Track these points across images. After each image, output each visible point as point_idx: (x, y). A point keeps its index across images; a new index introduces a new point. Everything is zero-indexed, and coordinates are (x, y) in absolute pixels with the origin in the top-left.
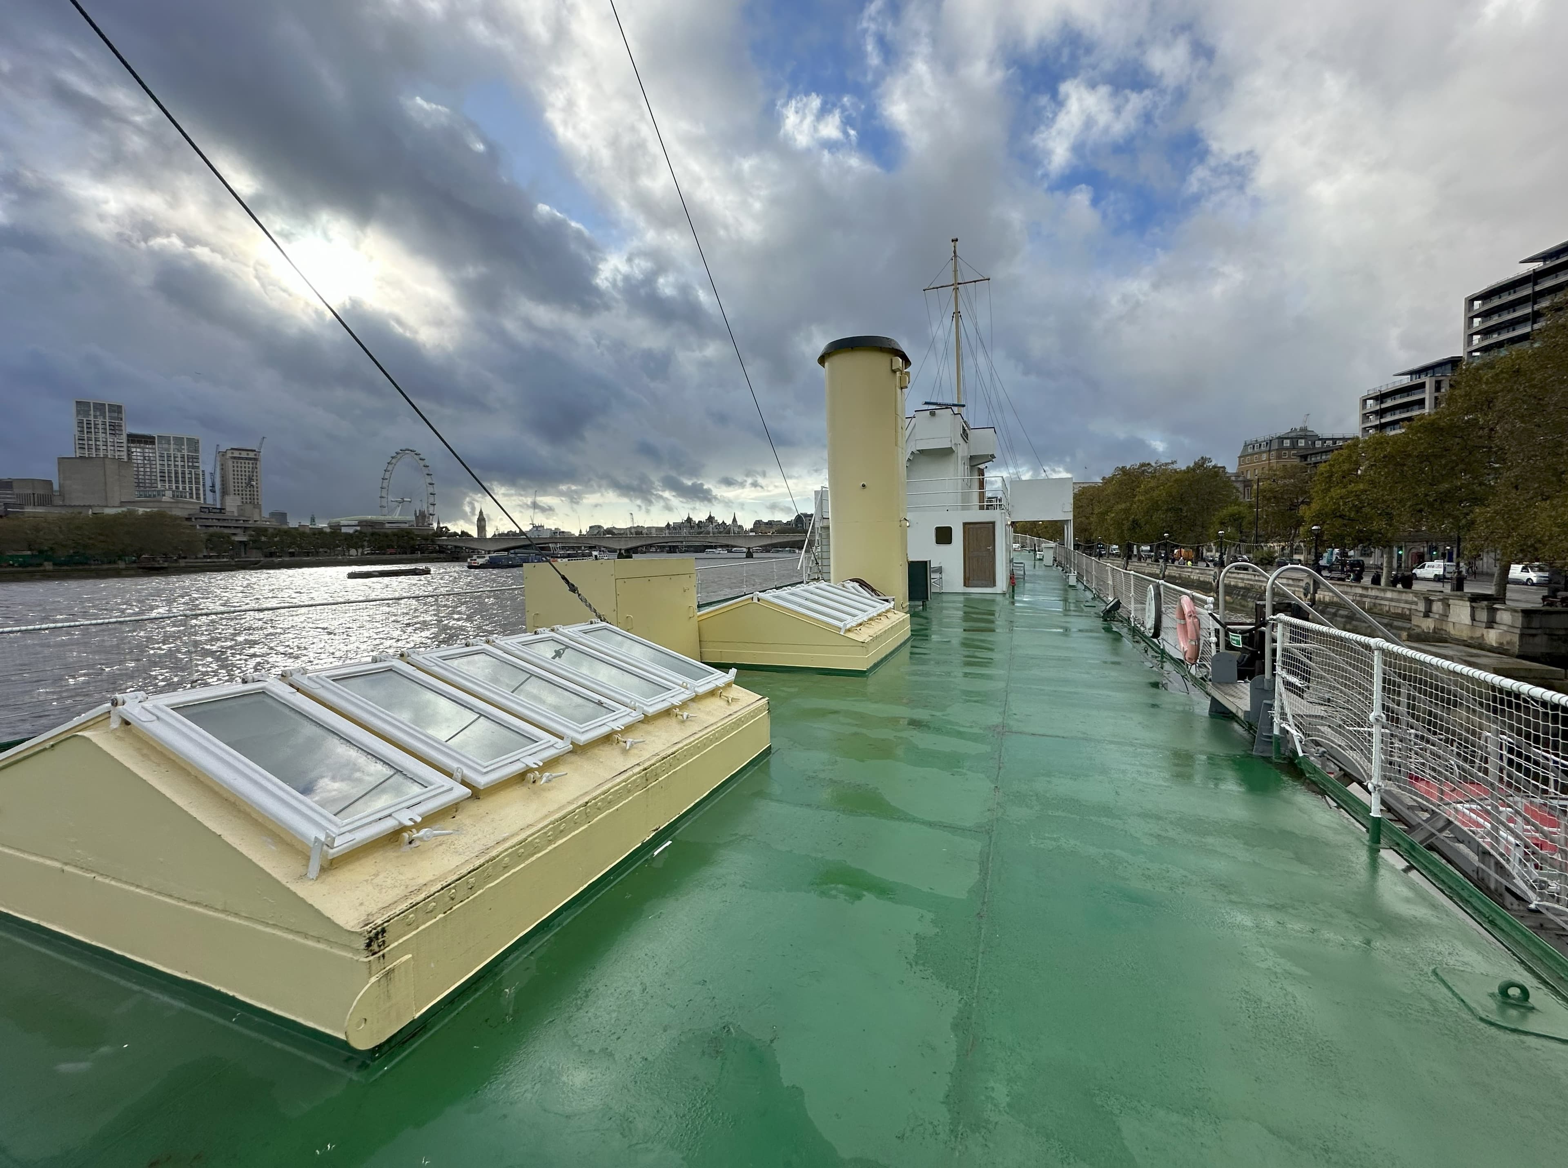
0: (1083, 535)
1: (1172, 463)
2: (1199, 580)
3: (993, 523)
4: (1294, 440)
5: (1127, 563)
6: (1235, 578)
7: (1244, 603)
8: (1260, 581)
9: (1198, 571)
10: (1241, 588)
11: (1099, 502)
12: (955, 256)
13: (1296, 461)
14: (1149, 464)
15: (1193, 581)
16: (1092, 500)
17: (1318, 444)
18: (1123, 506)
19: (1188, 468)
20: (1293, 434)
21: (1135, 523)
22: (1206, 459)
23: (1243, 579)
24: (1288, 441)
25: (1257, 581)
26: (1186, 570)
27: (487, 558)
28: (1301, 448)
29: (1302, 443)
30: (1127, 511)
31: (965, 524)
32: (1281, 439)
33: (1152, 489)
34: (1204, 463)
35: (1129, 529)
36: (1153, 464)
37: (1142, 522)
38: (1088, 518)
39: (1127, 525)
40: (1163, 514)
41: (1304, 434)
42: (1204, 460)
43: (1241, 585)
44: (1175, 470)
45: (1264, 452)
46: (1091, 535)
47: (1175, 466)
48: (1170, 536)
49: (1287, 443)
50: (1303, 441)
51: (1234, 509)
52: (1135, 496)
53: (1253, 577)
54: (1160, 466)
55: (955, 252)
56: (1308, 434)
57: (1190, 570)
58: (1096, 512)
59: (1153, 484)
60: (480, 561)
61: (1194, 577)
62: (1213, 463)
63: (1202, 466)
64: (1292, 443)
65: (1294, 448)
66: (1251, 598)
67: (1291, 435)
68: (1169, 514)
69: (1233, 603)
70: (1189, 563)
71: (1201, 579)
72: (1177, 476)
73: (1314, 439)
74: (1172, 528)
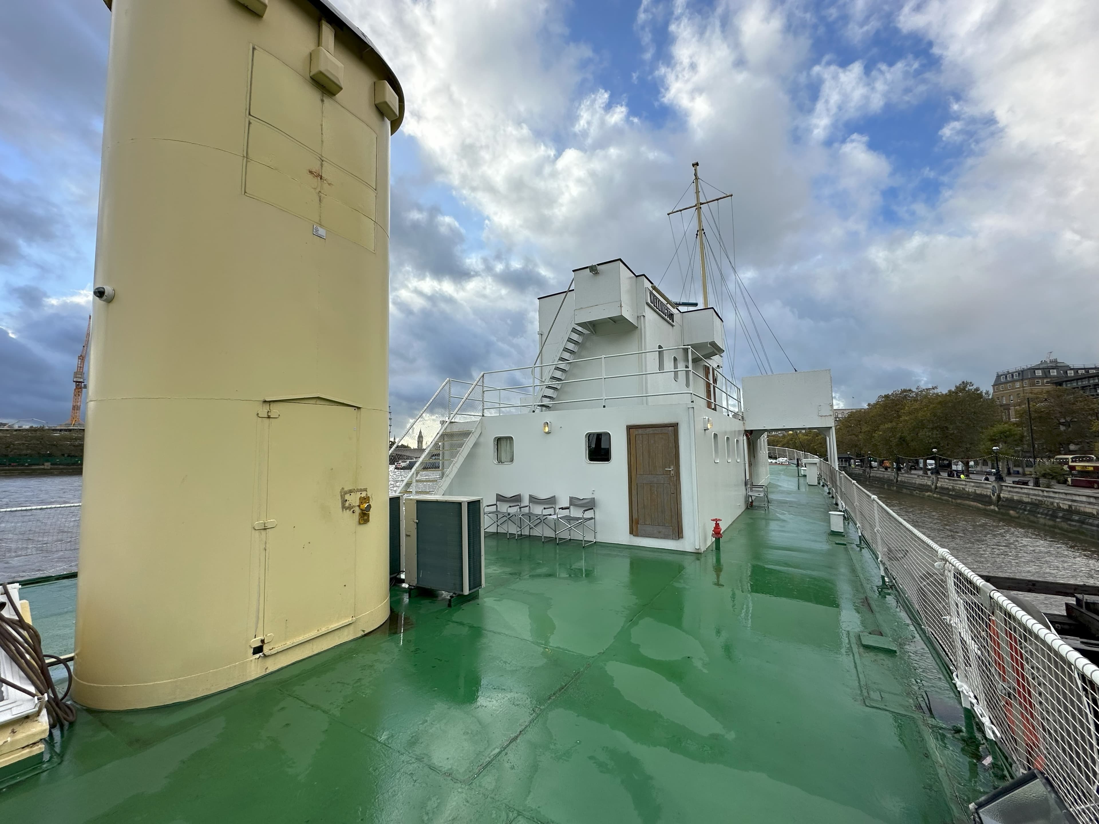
0: (853, 450)
1: (933, 389)
2: (975, 493)
3: (675, 426)
4: (1046, 370)
5: (898, 475)
6: (1017, 492)
7: (1032, 518)
8: (1050, 497)
9: (973, 484)
10: (1028, 503)
11: (866, 423)
12: (697, 178)
13: (1050, 387)
14: (910, 390)
15: (968, 494)
16: (860, 421)
17: (1071, 373)
18: (889, 425)
19: (950, 391)
20: (1044, 366)
21: (902, 439)
22: (967, 383)
23: (1028, 494)
24: (1040, 371)
25: (1046, 497)
26: (959, 482)
27: (408, 462)
28: (1054, 377)
29: (1054, 373)
30: (893, 430)
31: (629, 428)
32: (1033, 370)
33: (917, 410)
34: (966, 387)
35: (897, 445)
36: (914, 390)
37: (908, 438)
38: (857, 436)
39: (894, 441)
40: (929, 431)
41: (1056, 365)
42: (965, 384)
43: (1026, 499)
44: (937, 394)
45: (1017, 381)
46: (861, 449)
47: (935, 391)
48: (938, 451)
49: (1039, 373)
50: (1055, 371)
51: (1000, 427)
52: (899, 417)
53: (1041, 493)
54: (921, 391)
55: (696, 175)
56: (1059, 365)
57: (964, 483)
58: (863, 431)
59: (917, 405)
60: (403, 464)
61: (970, 489)
62: (975, 387)
63: (964, 389)
64: (1044, 373)
65: (1046, 377)
66: (1042, 514)
67: (1041, 367)
68: (935, 432)
69: (1019, 518)
70: (962, 476)
71: (978, 492)
72: (940, 399)
73: (1066, 369)
74: (939, 444)
